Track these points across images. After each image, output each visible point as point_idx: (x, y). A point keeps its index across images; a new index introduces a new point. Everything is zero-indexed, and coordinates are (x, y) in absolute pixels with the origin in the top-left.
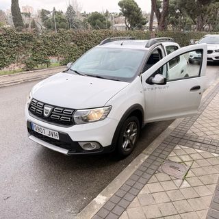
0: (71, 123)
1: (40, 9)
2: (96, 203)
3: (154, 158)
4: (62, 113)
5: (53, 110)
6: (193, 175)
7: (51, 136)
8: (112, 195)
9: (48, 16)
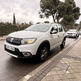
0: (20, 44)
1: (22, 23)
2: (25, 79)
3: (54, 62)
4: (17, 40)
5: (14, 40)
6: (71, 69)
7: (12, 50)
8: (33, 75)
9: (24, 25)
